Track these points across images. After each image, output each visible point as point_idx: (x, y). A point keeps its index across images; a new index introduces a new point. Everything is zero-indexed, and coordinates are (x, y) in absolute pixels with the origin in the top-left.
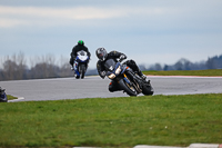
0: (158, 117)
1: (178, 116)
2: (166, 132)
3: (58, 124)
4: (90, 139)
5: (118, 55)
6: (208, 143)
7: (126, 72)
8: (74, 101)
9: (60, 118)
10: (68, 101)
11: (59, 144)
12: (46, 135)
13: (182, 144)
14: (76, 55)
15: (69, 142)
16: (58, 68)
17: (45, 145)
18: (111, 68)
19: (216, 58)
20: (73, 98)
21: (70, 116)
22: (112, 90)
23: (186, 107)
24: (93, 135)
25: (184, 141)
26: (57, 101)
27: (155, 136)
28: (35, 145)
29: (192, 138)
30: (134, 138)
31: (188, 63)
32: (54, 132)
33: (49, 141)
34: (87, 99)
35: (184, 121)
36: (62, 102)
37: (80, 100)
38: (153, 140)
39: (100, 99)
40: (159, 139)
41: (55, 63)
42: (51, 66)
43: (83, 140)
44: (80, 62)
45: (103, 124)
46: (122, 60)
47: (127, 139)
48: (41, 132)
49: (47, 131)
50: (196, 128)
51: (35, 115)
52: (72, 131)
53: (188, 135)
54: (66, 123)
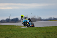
3: (37, 33)
8: (41, 27)
10: (39, 27)
12: (34, 36)
21: (40, 31)
24: (46, 36)
32: (36, 35)
34: (44, 27)
37: (42, 27)
39: (47, 27)
42: (35, 18)
45: (48, 33)
48: (32, 35)
49: (34, 35)
51: (31, 31)
52: (40, 35)
54: (39, 33)
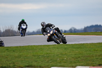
0: (62, 54)
1: (71, 53)
2: (65, 61)
4: (30, 64)
5: (51, 25)
6: (85, 66)
7: (55, 33)
9: (16, 54)
11: (16, 66)
13: (73, 66)
14: (21, 26)
15: (21, 66)
16: (15, 32)
17: (10, 67)
18: (48, 31)
19: (88, 27)
20: (22, 45)
22: (48, 41)
23: (74, 49)
25: (74, 65)
26: (15, 47)
27: (60, 63)
28: (5, 67)
29: (77, 64)
30: (51, 64)
31: (75, 29)
33: (11, 65)
35: (73, 56)
36: (17, 47)
38: (59, 64)
40: (62, 64)
41: (14, 30)
43: (27, 65)
44: (23, 29)
46: (53, 27)
47: (47, 64)
50: (79, 59)
53: (75, 62)
